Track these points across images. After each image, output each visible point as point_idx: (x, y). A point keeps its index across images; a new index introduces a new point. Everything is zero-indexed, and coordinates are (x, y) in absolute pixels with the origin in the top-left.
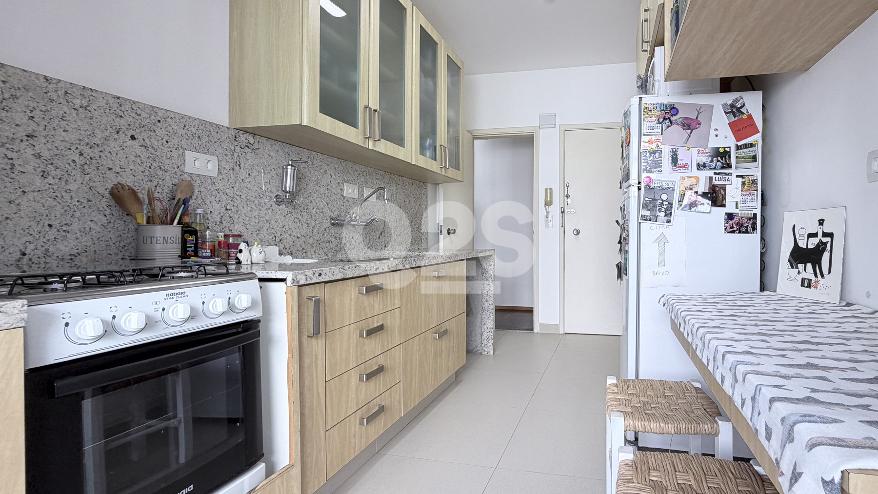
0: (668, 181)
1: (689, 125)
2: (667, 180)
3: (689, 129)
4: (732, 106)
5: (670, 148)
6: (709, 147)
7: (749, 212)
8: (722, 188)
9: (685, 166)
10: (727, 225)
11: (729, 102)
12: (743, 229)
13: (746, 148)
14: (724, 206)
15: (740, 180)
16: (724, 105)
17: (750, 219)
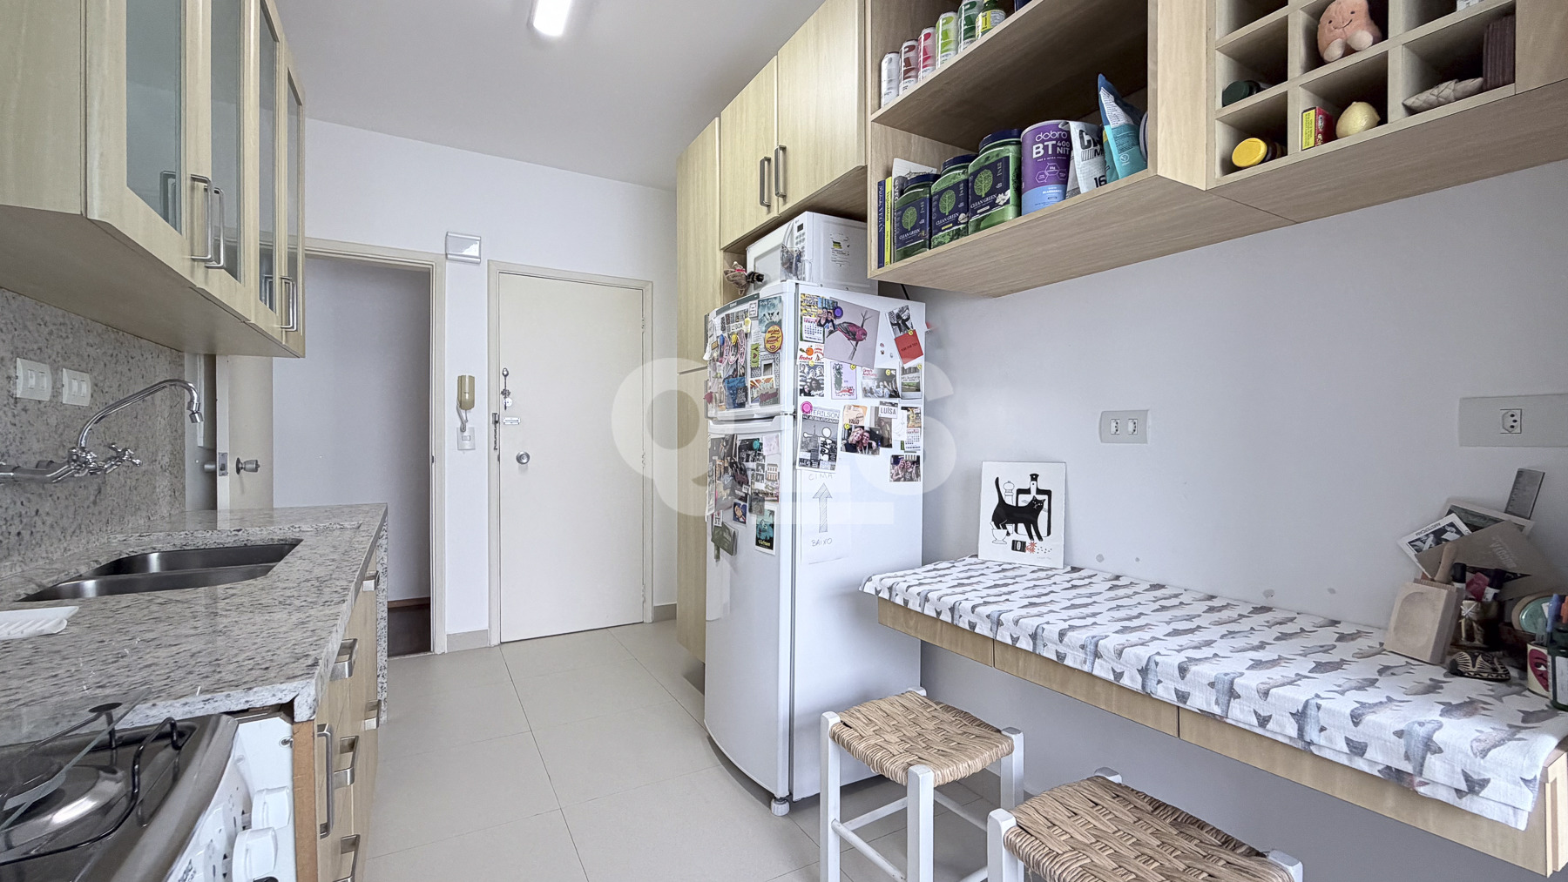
0: (831, 410)
1: (855, 334)
2: (830, 408)
3: (854, 339)
4: (899, 316)
5: (833, 364)
6: (875, 366)
7: (913, 454)
8: (887, 423)
9: (850, 390)
10: (893, 471)
11: (896, 312)
12: (908, 476)
13: (910, 372)
14: (890, 446)
15: (905, 412)
16: (891, 313)
17: (913, 463)
